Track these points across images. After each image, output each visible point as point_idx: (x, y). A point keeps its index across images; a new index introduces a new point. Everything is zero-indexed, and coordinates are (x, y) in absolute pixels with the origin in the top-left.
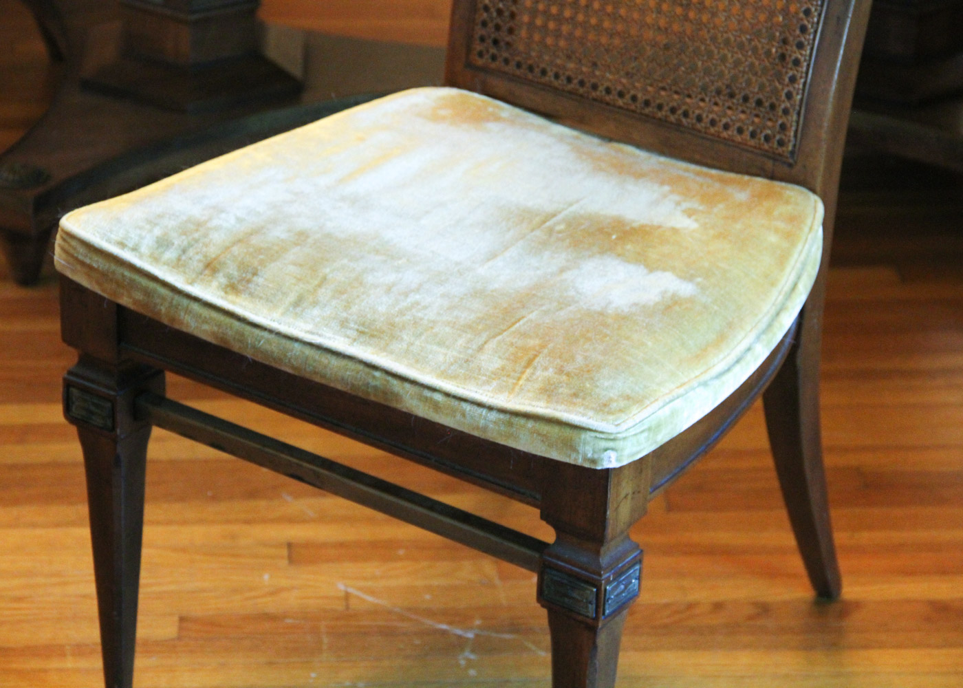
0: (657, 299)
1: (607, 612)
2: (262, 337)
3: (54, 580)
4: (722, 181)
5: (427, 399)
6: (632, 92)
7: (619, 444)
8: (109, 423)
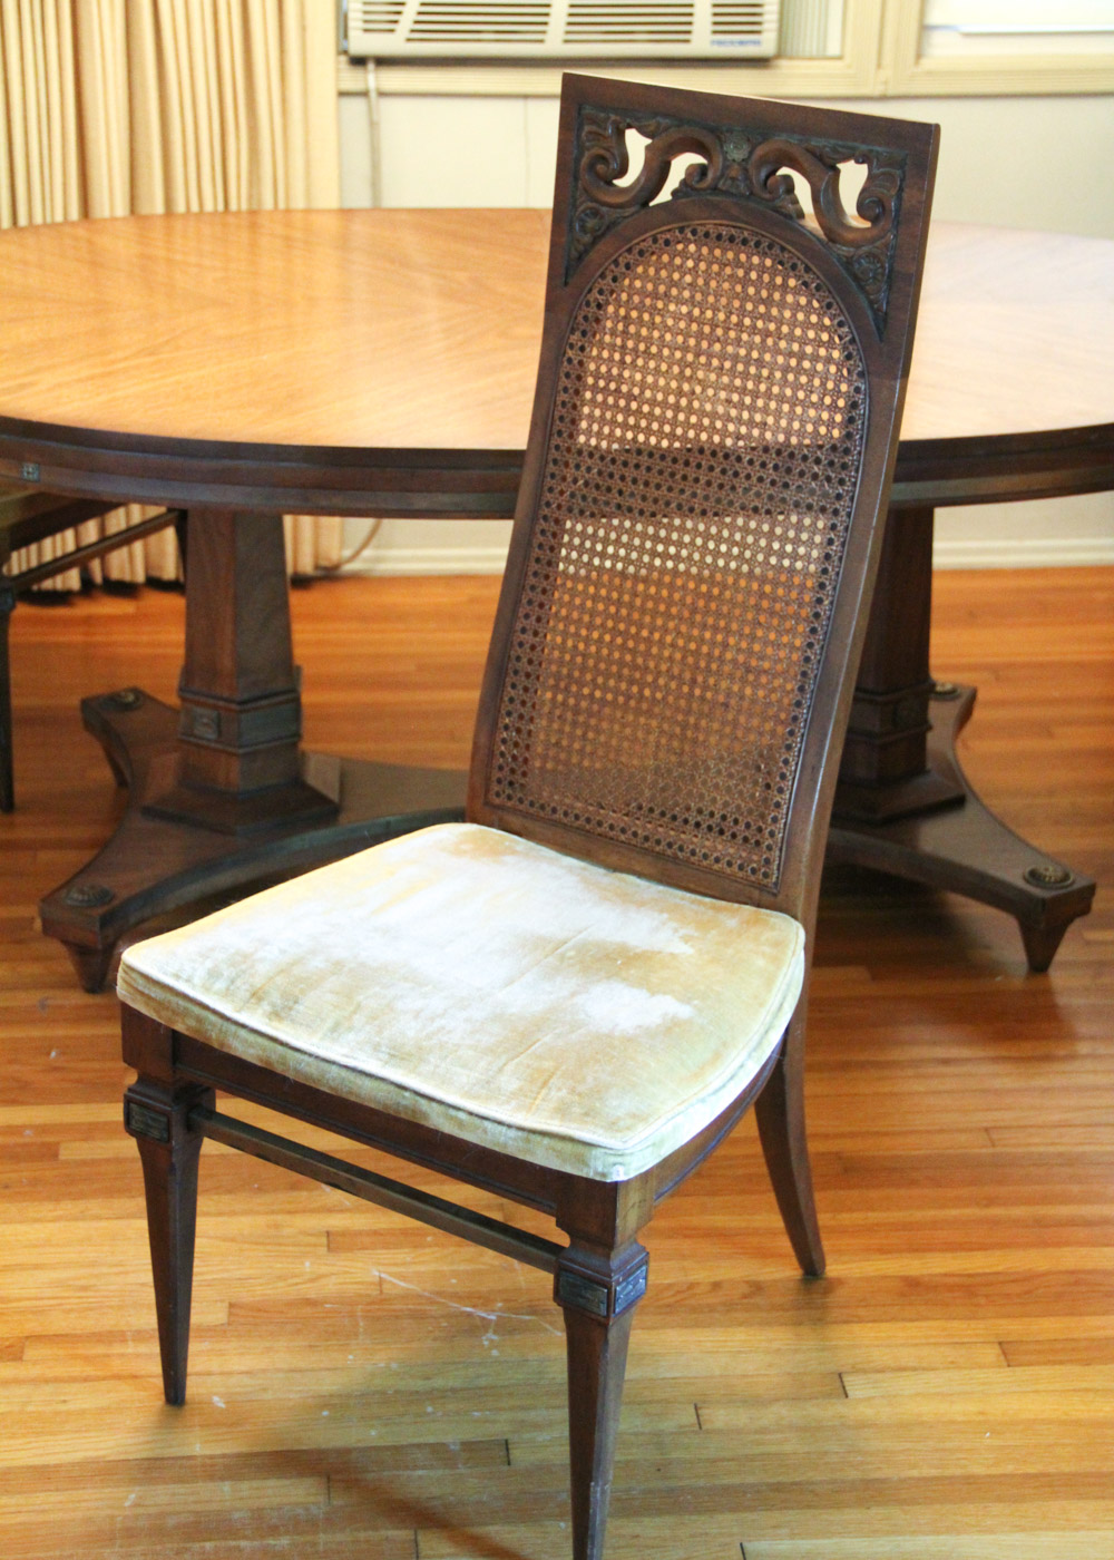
0: (659, 1021)
1: (617, 1310)
2: (303, 1060)
3: (115, 1270)
4: (713, 908)
5: (452, 1118)
6: (633, 829)
7: (626, 1159)
8: (165, 1136)
